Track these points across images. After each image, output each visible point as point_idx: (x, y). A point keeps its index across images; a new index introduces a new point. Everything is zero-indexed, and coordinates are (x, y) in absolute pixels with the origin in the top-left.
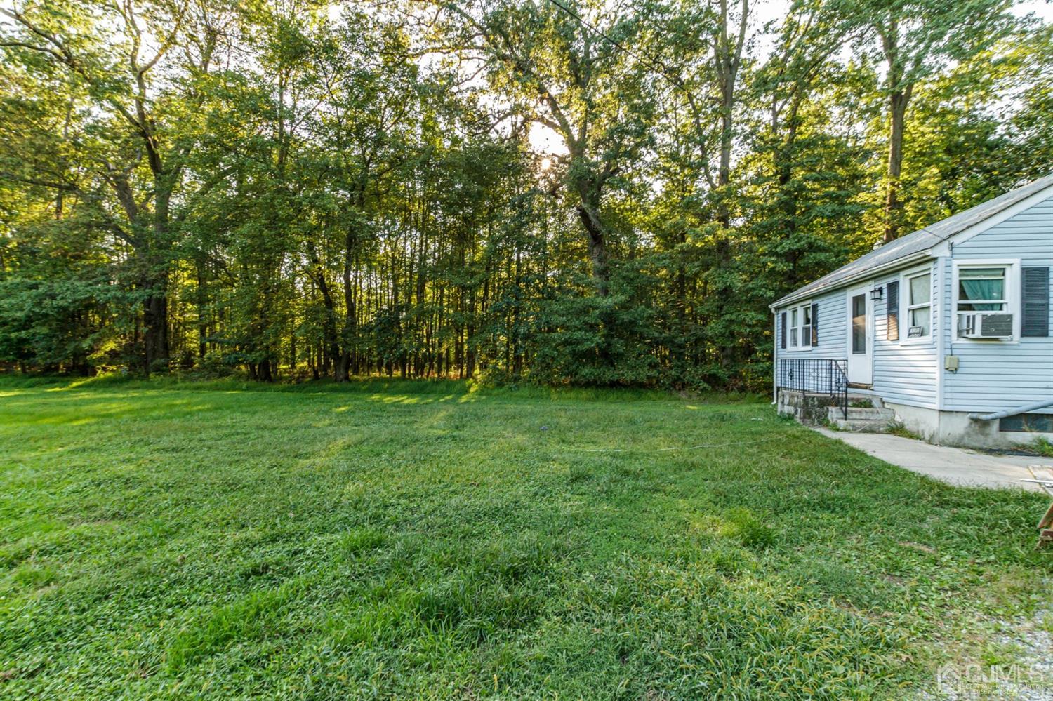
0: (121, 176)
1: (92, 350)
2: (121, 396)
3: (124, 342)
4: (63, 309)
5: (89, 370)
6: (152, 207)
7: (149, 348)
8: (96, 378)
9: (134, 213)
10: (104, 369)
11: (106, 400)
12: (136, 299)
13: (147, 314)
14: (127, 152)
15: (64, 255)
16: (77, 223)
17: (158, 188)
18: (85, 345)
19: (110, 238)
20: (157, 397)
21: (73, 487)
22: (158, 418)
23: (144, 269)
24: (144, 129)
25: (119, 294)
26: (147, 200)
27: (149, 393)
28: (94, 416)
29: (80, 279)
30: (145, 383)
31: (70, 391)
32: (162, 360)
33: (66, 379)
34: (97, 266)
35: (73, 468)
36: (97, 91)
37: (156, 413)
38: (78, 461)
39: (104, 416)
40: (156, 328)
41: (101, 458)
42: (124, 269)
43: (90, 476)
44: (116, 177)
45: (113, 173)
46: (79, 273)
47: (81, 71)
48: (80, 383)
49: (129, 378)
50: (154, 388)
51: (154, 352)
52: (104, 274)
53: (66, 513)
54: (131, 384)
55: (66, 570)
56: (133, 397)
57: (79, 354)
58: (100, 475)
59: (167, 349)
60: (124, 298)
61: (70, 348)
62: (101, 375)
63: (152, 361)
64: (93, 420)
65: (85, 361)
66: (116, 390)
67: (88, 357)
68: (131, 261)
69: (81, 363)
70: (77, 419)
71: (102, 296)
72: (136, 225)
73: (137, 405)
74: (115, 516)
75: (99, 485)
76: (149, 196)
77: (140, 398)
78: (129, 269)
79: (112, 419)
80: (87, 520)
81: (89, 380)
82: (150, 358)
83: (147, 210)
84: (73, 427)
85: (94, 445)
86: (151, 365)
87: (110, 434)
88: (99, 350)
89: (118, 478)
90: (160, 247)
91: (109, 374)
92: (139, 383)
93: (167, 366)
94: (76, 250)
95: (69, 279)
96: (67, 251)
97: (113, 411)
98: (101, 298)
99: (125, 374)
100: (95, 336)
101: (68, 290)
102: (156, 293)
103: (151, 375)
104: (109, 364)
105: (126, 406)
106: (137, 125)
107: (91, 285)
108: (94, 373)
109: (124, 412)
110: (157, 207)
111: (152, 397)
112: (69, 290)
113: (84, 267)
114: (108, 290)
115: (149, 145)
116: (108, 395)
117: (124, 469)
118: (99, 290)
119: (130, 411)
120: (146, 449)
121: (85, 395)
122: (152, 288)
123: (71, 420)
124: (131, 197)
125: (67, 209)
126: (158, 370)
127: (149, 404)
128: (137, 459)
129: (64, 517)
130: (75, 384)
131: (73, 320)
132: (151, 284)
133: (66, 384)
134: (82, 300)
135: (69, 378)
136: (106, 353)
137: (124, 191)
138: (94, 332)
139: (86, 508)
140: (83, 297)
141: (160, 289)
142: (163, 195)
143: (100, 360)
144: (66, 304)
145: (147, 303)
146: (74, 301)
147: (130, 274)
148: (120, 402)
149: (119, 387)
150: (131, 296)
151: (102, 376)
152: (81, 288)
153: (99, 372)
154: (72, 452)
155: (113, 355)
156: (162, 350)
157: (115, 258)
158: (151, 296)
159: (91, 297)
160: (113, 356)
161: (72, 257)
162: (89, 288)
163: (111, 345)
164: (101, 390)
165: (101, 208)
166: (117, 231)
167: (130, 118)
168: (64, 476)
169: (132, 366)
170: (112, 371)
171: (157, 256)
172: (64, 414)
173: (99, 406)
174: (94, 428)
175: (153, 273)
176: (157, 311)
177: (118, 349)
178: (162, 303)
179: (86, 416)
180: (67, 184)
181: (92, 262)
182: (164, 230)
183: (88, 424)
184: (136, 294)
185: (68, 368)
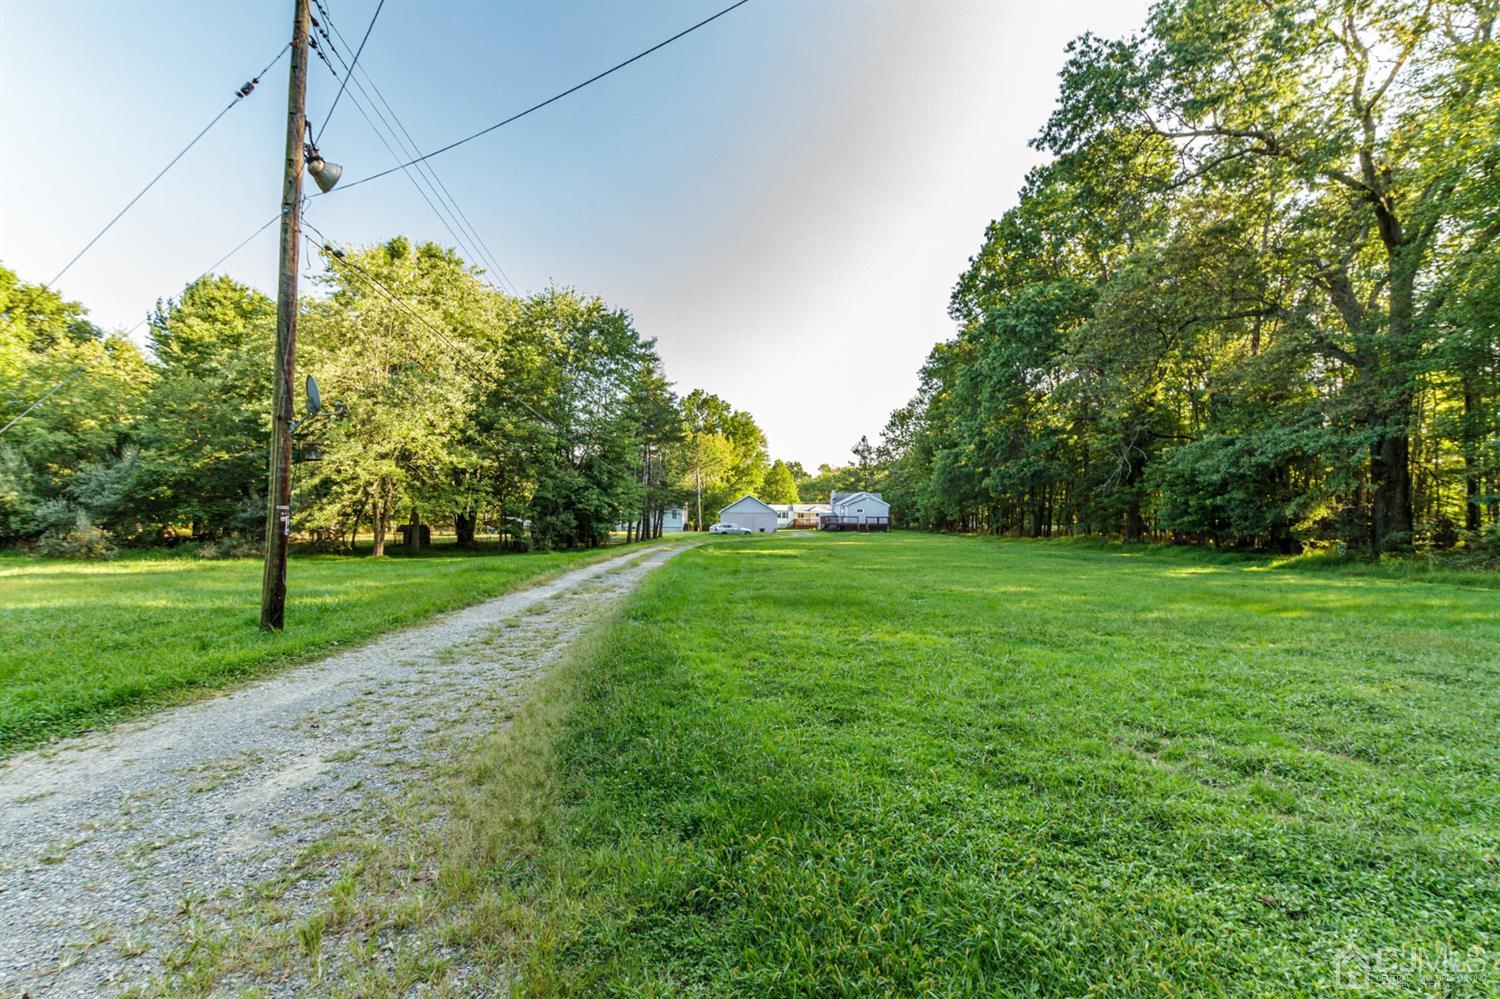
0: (1337, 272)
1: (1297, 519)
2: (1339, 584)
3: (1340, 507)
4: (1262, 466)
5: (1292, 546)
6: (1384, 302)
7: (1379, 515)
8: (1301, 556)
9: (1357, 319)
10: (1313, 545)
11: (1319, 588)
12: (1360, 443)
13: (1375, 463)
14: (1348, 233)
15: (1264, 398)
16: (1280, 353)
17: (1396, 268)
18: (1289, 512)
19: (1318, 362)
20: (1396, 590)
21: (1299, 698)
22: (1403, 624)
23: (1372, 398)
24: (1373, 191)
25: (1335, 439)
26: (1374, 295)
27: (1380, 583)
28: (1307, 609)
29: (1283, 425)
30: (1373, 568)
31: (1270, 572)
32: (1401, 534)
33: (1264, 556)
34: (1304, 405)
35: (1294, 673)
36: (1306, 169)
37: (1398, 616)
38: (1299, 665)
39: (1320, 610)
40: (1391, 484)
41: (1326, 668)
42: (1341, 403)
43: (1318, 690)
44: (1329, 276)
45: (1326, 271)
46: (1281, 418)
47: (1287, 154)
48: (1281, 563)
49: (1348, 560)
50: (1389, 577)
51: (1387, 520)
52: (1313, 414)
53: (1295, 729)
54: (1350, 568)
55: (1307, 802)
56: (1356, 588)
57: (1281, 524)
58: (1329, 690)
59: (1408, 517)
60: (1342, 443)
61: (1269, 517)
62: (1308, 553)
63: (1383, 535)
64: (1307, 614)
65: (1288, 533)
66: (1330, 575)
67: (1292, 529)
68: (1349, 388)
69: (1283, 536)
70: (1286, 609)
71: (1312, 444)
72: (1360, 335)
73: (1368, 600)
74: (1360, 754)
75: (1331, 704)
76: (1379, 287)
77: (1367, 591)
78: (1348, 402)
79: (1333, 617)
80: (1322, 747)
81: (1293, 559)
82: (1379, 531)
83: (1377, 307)
84: (1282, 619)
85: (1313, 648)
86: (1383, 540)
87: (1333, 636)
88: (1305, 519)
89: (1357, 701)
90: (1399, 359)
91: (1319, 552)
92: (1363, 567)
93: (1410, 543)
94: (1277, 389)
95: (1270, 427)
96: (1266, 393)
97: (1331, 605)
98: (1311, 447)
99: (1341, 553)
100: (1300, 500)
101: (1267, 442)
102: (1391, 431)
103: (1382, 557)
104: (1321, 538)
105: (1349, 600)
106: (1363, 187)
107: (1296, 431)
108: (1300, 550)
109: (1348, 608)
110: (1392, 299)
111: (1388, 590)
112: (1271, 441)
113: (1287, 408)
114: (1319, 436)
115: (1381, 211)
116: (1320, 582)
117: (1363, 691)
118: (1308, 437)
119: (1356, 608)
120: (1390, 668)
121: (1291, 579)
122: (1385, 424)
123: (1278, 610)
124: (1352, 296)
125: (1265, 339)
126: (1395, 549)
127: (1384, 601)
128: (1382, 681)
129: (1293, 734)
130: (1275, 564)
131: (1273, 481)
132: (1383, 418)
133: (1264, 562)
134: (1285, 453)
135: (1268, 555)
136: (1315, 522)
137: (1340, 288)
138: (1298, 494)
139: (1319, 730)
140: (1287, 449)
141: (1398, 423)
142: (1401, 279)
143: (1308, 532)
144: (1266, 460)
145: (1377, 448)
146: (1276, 456)
147: (1350, 408)
148: (1342, 592)
149: (1333, 572)
150: (1352, 439)
151: (1310, 555)
152: (1283, 438)
153: (1306, 548)
154: (1287, 651)
155: (1325, 525)
156: (1399, 517)
157: (1325, 390)
158: (1382, 437)
159: (1299, 448)
160: (1325, 527)
161: (1272, 399)
162: (1294, 436)
163: (1322, 512)
164: (1309, 574)
165: (1309, 325)
166: (1331, 350)
167: (1351, 183)
168: (1283, 682)
169: (1353, 543)
170: (1324, 547)
171: (1392, 374)
172: (1269, 601)
173: (1311, 596)
174: (1310, 625)
175: (1387, 401)
176: (1393, 458)
177: (1332, 516)
178: (1400, 445)
179: (1295, 608)
180: (1267, 307)
181: (1296, 401)
182: (1405, 330)
183: (1300, 618)
184: (1361, 436)
185: (1266, 543)
